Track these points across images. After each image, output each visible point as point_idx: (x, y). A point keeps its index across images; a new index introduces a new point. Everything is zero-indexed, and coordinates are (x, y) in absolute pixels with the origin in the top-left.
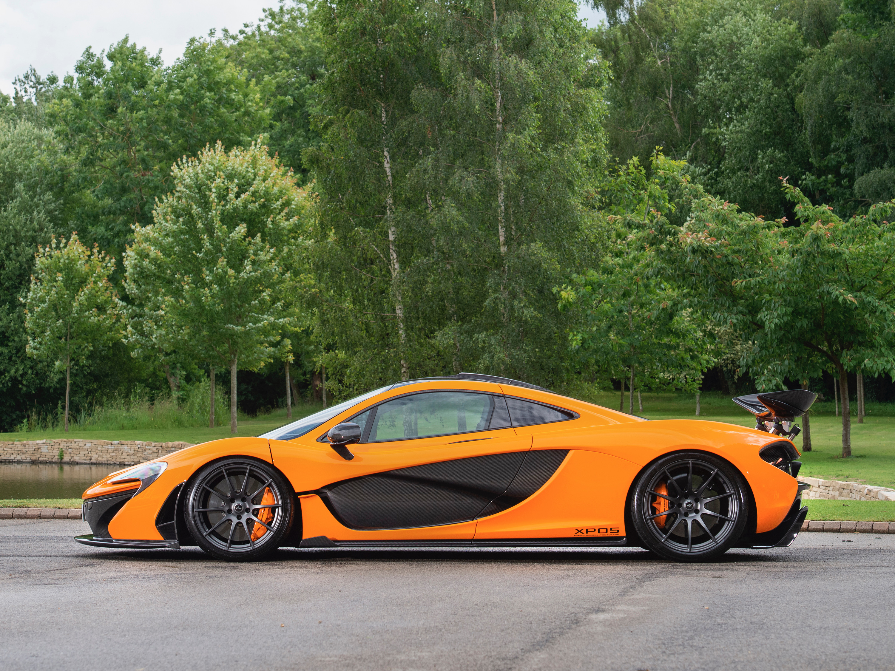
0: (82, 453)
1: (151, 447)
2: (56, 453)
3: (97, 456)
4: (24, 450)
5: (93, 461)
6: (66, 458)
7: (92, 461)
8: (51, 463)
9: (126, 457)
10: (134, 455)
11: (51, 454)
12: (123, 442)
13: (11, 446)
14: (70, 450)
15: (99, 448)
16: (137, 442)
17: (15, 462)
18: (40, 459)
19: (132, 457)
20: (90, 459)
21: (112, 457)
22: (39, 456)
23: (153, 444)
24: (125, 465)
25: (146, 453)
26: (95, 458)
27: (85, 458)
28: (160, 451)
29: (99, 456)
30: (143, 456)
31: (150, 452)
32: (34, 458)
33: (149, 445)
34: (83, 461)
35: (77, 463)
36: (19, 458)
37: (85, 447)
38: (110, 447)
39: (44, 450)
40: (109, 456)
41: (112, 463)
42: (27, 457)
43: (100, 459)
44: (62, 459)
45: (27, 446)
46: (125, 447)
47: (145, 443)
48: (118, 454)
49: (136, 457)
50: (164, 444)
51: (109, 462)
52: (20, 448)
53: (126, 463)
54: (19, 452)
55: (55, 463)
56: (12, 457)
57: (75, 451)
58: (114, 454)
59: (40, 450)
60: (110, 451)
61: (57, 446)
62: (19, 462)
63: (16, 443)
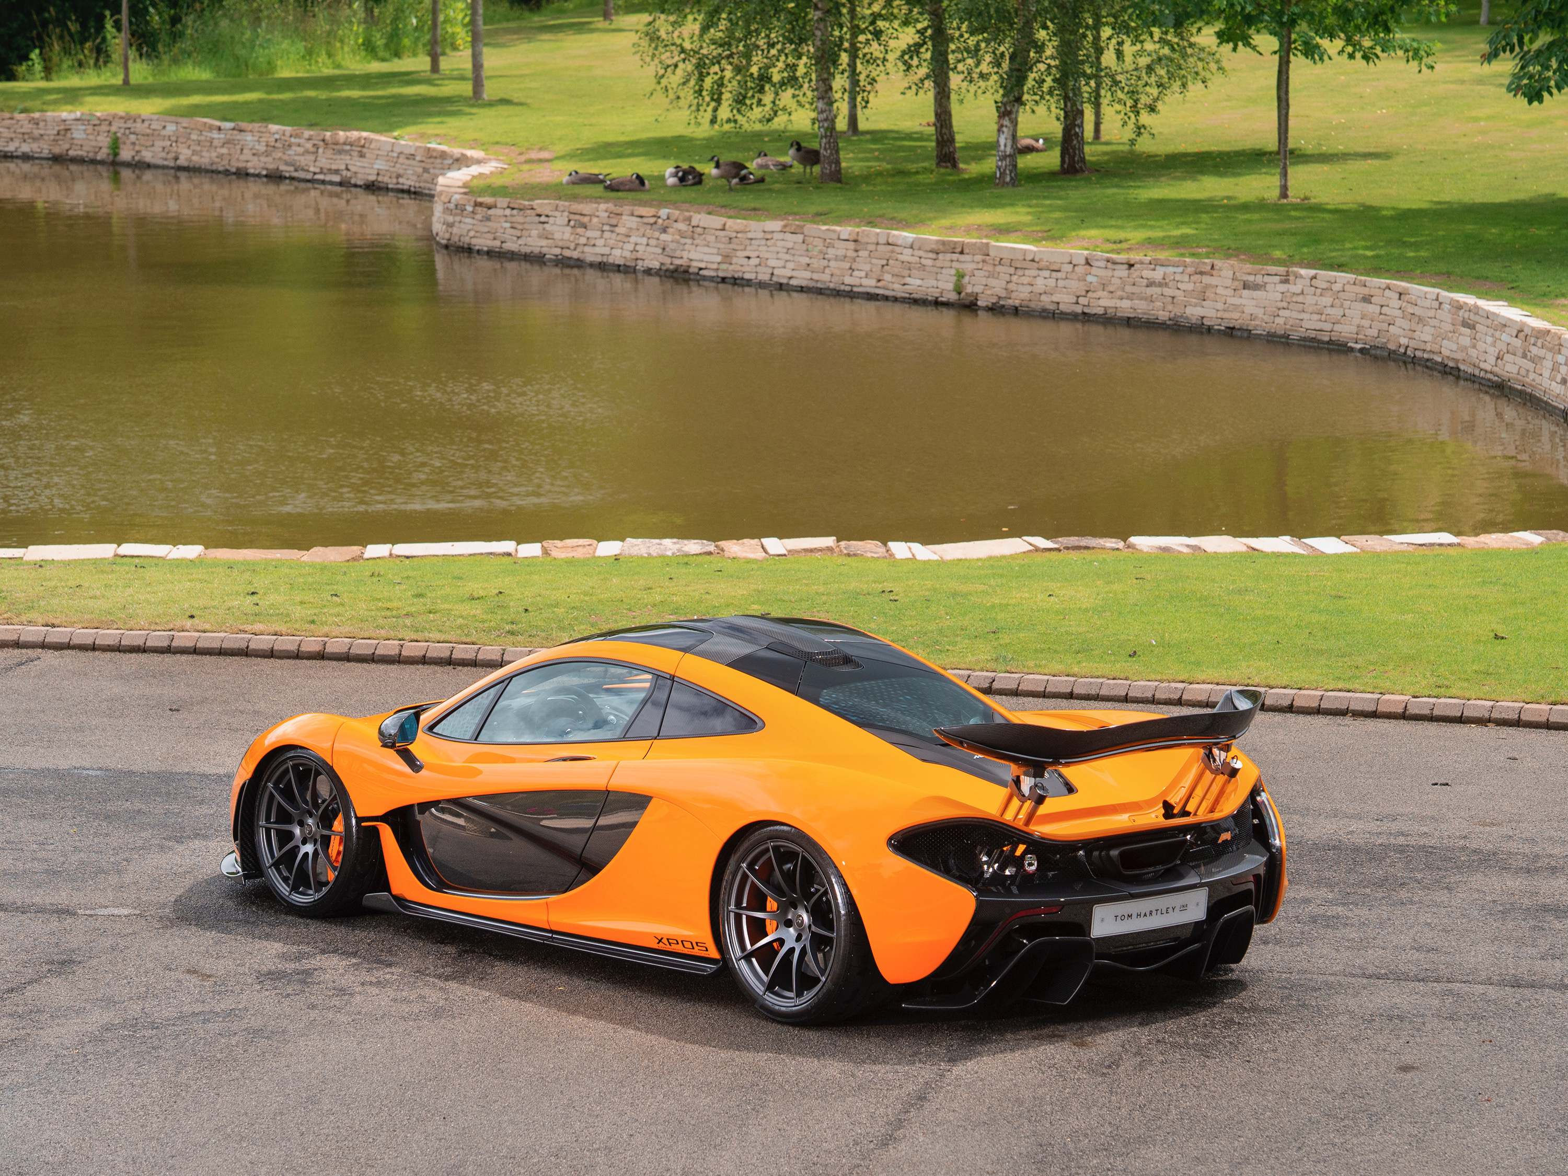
0: (159, 144)
1: (302, 141)
2: (104, 141)
3: (189, 152)
4: (36, 132)
5: (182, 162)
6: (126, 154)
7: (179, 162)
8: (93, 162)
9: (250, 157)
10: (267, 154)
11: (93, 143)
12: (243, 125)
13: (8, 122)
14: (133, 137)
15: (194, 137)
16: (274, 128)
17: (17, 157)
18: (71, 153)
19: (263, 159)
20: (176, 159)
21: (221, 156)
22: (67, 146)
23: (307, 133)
24: (247, 174)
25: (291, 152)
26: (185, 156)
27: (163, 155)
28: (321, 150)
29: (194, 153)
30: (286, 157)
31: (301, 150)
32: (57, 150)
33: (297, 136)
34: (160, 162)
35: (149, 166)
36: (25, 148)
37: (163, 133)
38: (215, 135)
39: (78, 134)
40: (214, 154)
41: (221, 169)
42: (43, 148)
43: (195, 158)
44: (116, 154)
45: (42, 124)
46: (249, 137)
47: (288, 129)
48: (232, 151)
49: (269, 159)
50: (328, 134)
51: (214, 167)
52: (27, 127)
53: (251, 171)
54: (26, 137)
55: (102, 162)
56: (11, 147)
57: (143, 140)
58: (224, 151)
59: (69, 135)
60: (216, 143)
61: (104, 128)
62: (26, 157)
63: (18, 116)
